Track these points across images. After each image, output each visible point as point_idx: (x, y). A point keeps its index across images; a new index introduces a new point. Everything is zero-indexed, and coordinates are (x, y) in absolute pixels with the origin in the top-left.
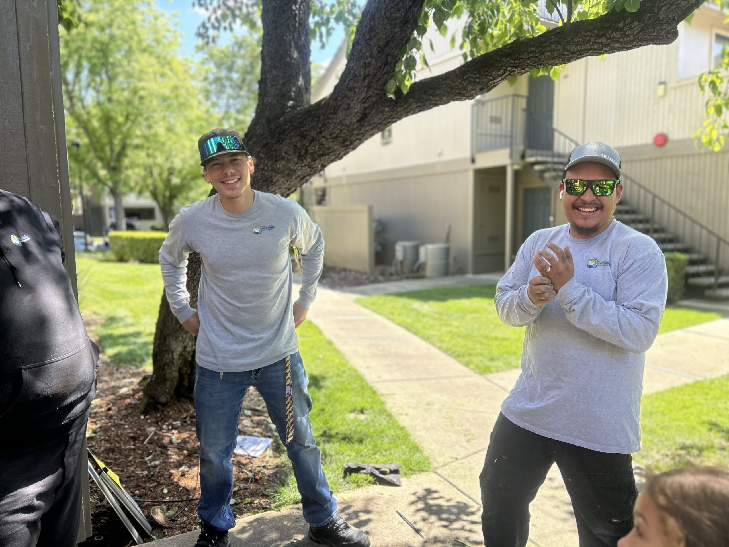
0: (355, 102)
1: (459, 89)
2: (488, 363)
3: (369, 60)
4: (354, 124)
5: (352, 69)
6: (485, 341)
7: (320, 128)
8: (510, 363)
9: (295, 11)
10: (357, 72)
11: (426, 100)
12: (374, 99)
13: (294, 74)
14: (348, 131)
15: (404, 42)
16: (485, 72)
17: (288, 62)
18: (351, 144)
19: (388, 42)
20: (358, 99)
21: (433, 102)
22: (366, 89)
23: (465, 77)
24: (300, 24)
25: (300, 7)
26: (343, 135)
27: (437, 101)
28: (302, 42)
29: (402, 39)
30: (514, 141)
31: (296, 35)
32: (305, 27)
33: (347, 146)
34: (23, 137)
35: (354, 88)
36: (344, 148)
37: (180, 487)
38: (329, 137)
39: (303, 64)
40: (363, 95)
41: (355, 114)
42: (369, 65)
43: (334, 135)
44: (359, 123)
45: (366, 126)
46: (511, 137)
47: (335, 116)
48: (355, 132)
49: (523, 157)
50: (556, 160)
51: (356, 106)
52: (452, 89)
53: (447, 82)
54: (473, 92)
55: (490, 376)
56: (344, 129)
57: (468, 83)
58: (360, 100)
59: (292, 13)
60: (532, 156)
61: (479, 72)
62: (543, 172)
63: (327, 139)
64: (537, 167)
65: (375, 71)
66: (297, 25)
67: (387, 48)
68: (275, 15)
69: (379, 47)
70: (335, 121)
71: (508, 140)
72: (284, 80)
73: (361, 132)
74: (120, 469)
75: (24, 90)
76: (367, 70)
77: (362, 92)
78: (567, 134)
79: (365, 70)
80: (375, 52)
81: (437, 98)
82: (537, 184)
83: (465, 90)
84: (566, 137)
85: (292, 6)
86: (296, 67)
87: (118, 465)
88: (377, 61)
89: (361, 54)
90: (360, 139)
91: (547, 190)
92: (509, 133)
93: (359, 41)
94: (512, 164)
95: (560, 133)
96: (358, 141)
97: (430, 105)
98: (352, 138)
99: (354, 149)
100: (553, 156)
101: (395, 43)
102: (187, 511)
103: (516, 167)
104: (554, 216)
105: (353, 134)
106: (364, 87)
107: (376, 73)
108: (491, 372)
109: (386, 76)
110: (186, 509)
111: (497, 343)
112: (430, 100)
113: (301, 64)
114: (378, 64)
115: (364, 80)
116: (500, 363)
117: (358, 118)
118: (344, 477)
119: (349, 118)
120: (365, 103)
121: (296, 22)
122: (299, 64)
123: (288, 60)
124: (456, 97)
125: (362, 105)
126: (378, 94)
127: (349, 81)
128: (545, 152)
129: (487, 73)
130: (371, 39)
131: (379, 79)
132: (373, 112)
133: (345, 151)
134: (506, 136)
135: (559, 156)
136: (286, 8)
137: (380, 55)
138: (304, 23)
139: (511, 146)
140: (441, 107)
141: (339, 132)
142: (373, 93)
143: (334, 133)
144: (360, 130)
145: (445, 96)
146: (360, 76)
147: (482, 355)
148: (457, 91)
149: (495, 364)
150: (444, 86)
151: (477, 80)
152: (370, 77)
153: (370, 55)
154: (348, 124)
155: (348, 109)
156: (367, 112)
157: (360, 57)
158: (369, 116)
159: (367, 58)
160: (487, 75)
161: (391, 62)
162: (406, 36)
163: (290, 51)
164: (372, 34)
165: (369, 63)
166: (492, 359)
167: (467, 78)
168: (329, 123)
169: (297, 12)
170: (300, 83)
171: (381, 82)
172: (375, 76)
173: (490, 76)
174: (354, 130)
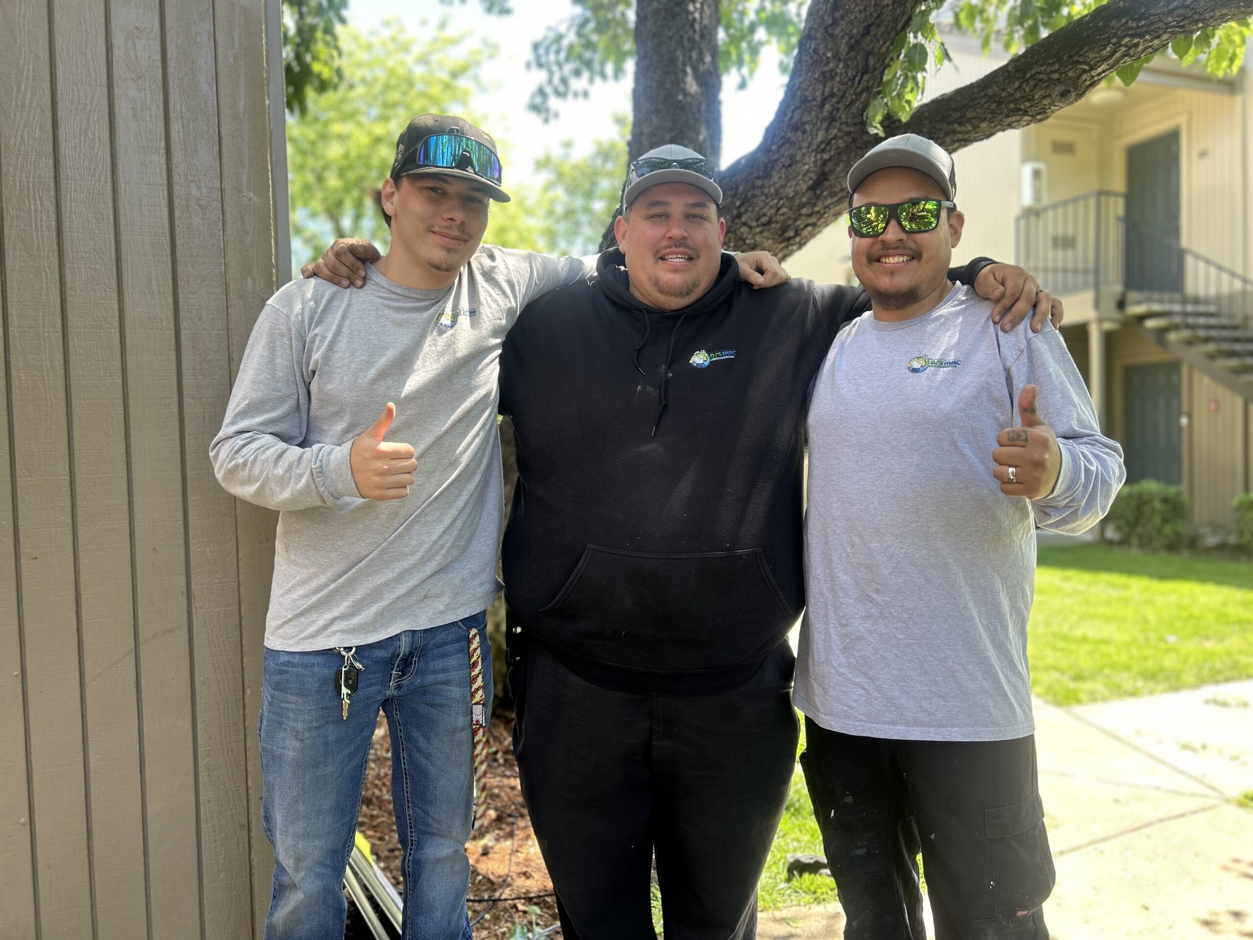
0: (804, 150)
1: (1015, 101)
2: (1072, 685)
3: (831, 65)
4: (803, 195)
5: (799, 88)
6: (1061, 644)
7: (738, 208)
8: (1119, 687)
9: (692, 13)
10: (807, 93)
11: (947, 134)
12: (841, 143)
13: (691, 122)
14: (791, 209)
15: (900, 26)
16: (1071, 57)
17: (680, 101)
18: (797, 234)
19: (870, 25)
20: (810, 144)
21: (959, 136)
22: (825, 125)
23: (1028, 75)
24: (702, 36)
25: (702, 8)
26: (782, 218)
27: (968, 132)
28: (706, 67)
29: (896, 21)
30: (1102, 278)
31: (694, 55)
32: (710, 41)
33: (789, 239)
34: (220, 213)
35: (804, 124)
36: (783, 245)
37: (478, 874)
38: (754, 224)
39: (708, 105)
40: (821, 136)
41: (805, 175)
42: (832, 75)
43: (764, 220)
44: (811, 193)
45: (825, 198)
46: (1097, 272)
47: (766, 181)
48: (804, 211)
49: (1121, 305)
50: (1190, 308)
51: (806, 160)
52: (999, 103)
53: (990, 92)
54: (1045, 102)
55: (1078, 709)
56: (782, 206)
57: (1035, 86)
58: (814, 147)
59: (687, 18)
60: (1139, 303)
61: (1059, 60)
62: (1162, 332)
63: (750, 227)
64: (1150, 324)
65: (842, 87)
66: (697, 37)
67: (867, 39)
68: (659, 24)
69: (851, 38)
70: (766, 191)
71: (1091, 278)
72: (674, 133)
73: (817, 209)
74: (378, 835)
75: (223, 132)
76: (829, 85)
77: (818, 130)
78: (1211, 257)
79: (824, 86)
80: (843, 48)
81: (970, 127)
82: (1152, 355)
83: (1029, 100)
84: (1208, 262)
85: (687, 5)
86: (695, 110)
87: (374, 828)
88: (847, 66)
89: (816, 57)
90: (814, 225)
91: (1174, 367)
92: (1091, 265)
93: (813, 33)
94: (1100, 321)
95: (1197, 257)
96: (809, 229)
97: (954, 142)
98: (798, 223)
99: (801, 245)
100: (1185, 301)
101: (883, 29)
102: (489, 921)
103: (1108, 326)
104: (1190, 416)
105: (800, 215)
106: (823, 120)
107: (845, 92)
108: (1079, 702)
109: (864, 95)
110: (487, 916)
111: (1087, 647)
112: (954, 132)
113: (704, 106)
114: (849, 74)
115: (822, 105)
116: (1098, 686)
117: (811, 182)
118: (789, 880)
119: (793, 183)
120: (823, 151)
121: (695, 32)
122: (700, 104)
123: (680, 97)
124: (1009, 120)
125: (819, 157)
126: (848, 133)
127: (793, 112)
128: (1166, 296)
129: (1076, 58)
130: (835, 23)
131: (852, 102)
132: (839, 169)
133: (785, 251)
134: (1085, 271)
135: (1197, 301)
136: (677, 9)
137: (852, 54)
138: (708, 35)
139: (1097, 286)
140: (976, 145)
141: (773, 211)
142: (840, 130)
143: (765, 215)
144: (815, 205)
145: (985, 119)
146: (814, 100)
147: (1057, 669)
148: (1012, 106)
149: (1088, 685)
150: (983, 101)
151: (1055, 76)
152: (835, 100)
153: (834, 57)
154: (791, 195)
155: (790, 166)
156: (827, 169)
157: (816, 62)
158: (832, 178)
159: (827, 63)
160: (1078, 62)
161: (876, 69)
162: (903, 14)
163: (685, 83)
164: (837, 15)
165: (831, 71)
166: (1079, 677)
167: (1033, 76)
168: (754, 196)
169: (697, 15)
170: (701, 137)
171: (854, 109)
172: (843, 96)
173: (1084, 63)
174: (802, 206)
